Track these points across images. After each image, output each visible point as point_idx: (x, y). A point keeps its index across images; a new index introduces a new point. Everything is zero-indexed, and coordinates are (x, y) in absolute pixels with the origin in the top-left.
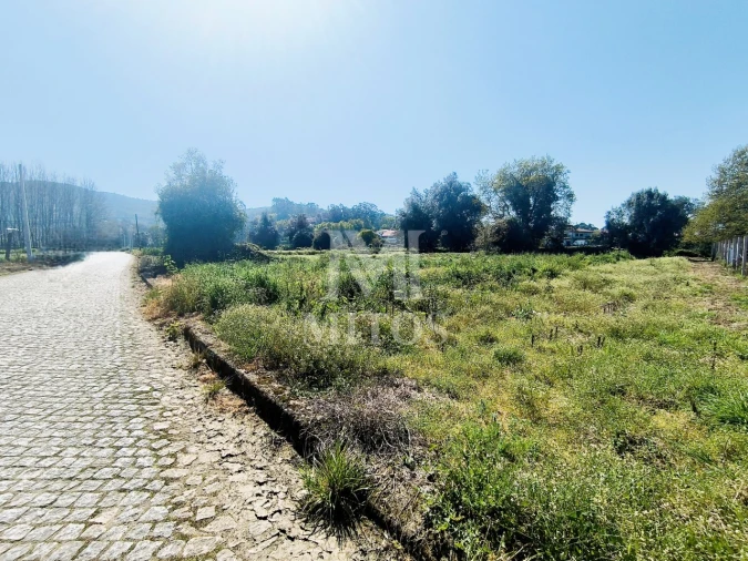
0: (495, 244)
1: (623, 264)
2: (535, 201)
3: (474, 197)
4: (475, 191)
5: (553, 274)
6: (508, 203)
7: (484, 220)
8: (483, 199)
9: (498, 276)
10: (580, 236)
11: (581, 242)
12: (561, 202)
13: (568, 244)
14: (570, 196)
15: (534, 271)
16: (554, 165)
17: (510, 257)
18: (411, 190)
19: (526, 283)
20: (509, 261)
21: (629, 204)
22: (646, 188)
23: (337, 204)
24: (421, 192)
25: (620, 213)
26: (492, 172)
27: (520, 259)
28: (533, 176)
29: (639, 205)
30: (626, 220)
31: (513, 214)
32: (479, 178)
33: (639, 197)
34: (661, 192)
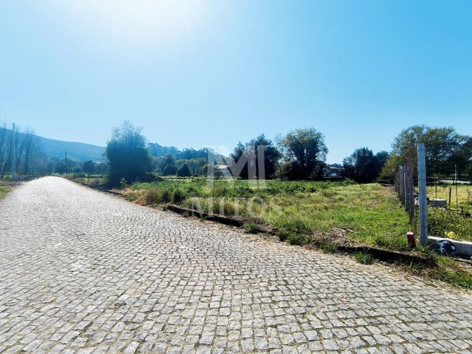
0: (286, 175)
1: (350, 187)
2: (307, 151)
3: (274, 148)
4: (275, 145)
5: (313, 191)
6: (293, 152)
7: (280, 161)
8: (279, 150)
9: (287, 191)
10: (333, 171)
11: (334, 175)
12: (321, 153)
13: (327, 176)
14: (325, 150)
15: (304, 189)
16: (317, 132)
17: (294, 182)
18: (238, 143)
19: (300, 193)
20: (293, 184)
21: (354, 155)
22: (362, 147)
23: (189, 148)
24: (244, 144)
25: (350, 160)
26: (284, 135)
27: (298, 183)
28: (306, 139)
29: (359, 156)
30: (353, 164)
31: (295, 158)
32: (276, 138)
33: (359, 152)
34: (369, 150)
